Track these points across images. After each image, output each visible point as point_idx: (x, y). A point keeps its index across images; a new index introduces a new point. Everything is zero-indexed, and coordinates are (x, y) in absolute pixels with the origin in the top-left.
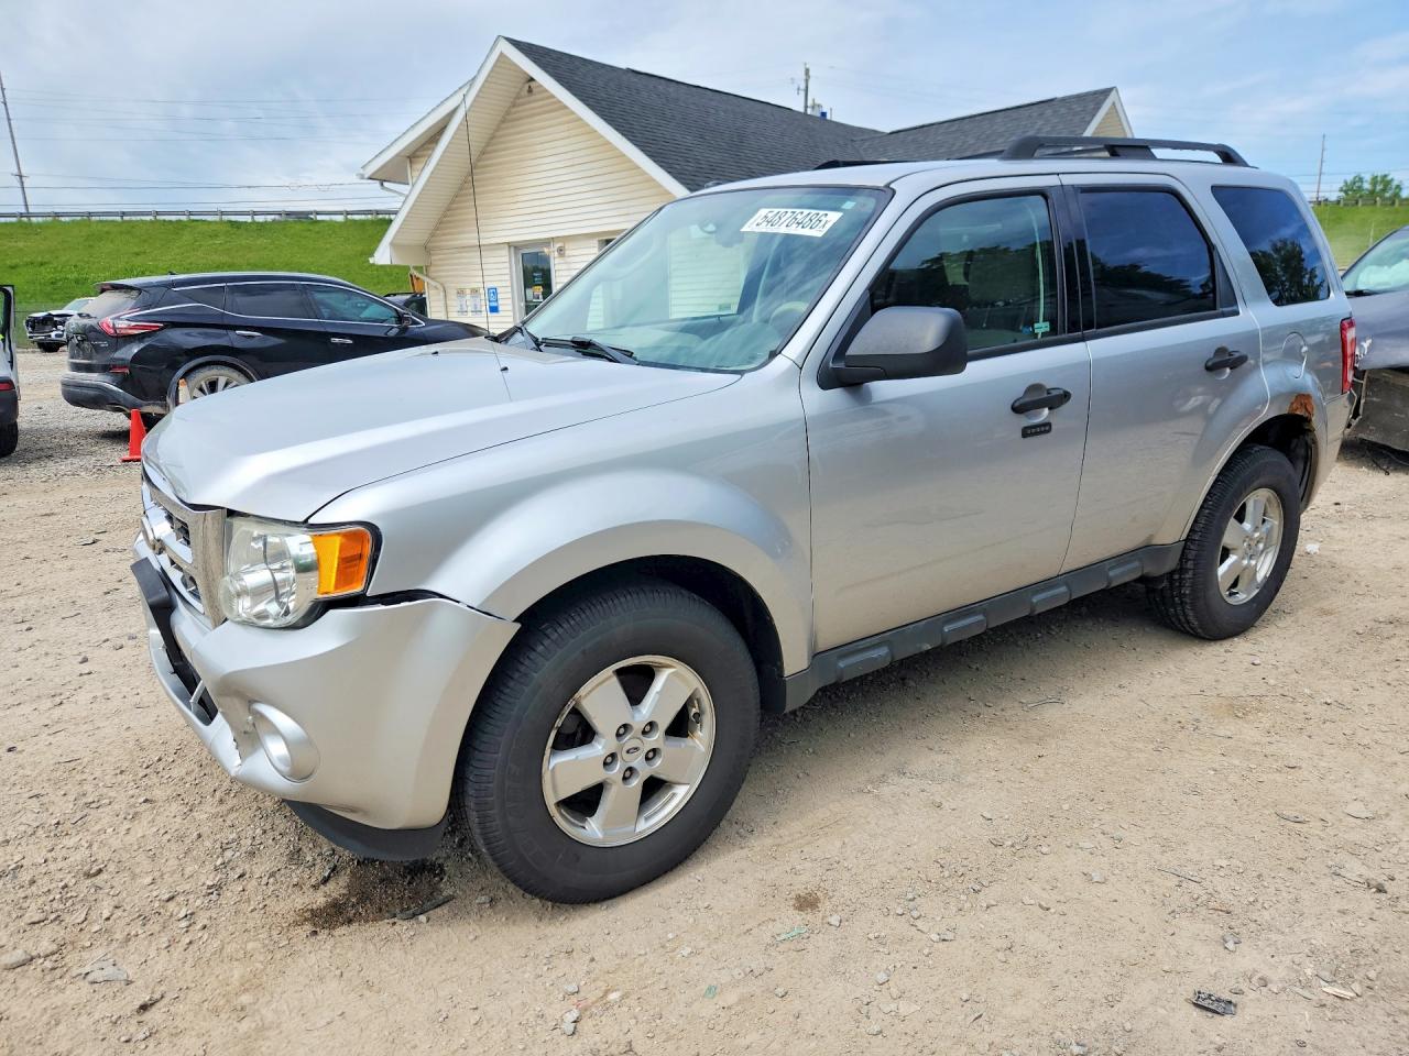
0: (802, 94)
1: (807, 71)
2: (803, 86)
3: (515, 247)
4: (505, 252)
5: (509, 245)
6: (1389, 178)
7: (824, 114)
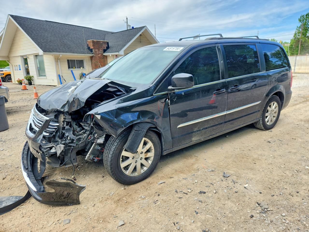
0: (126, 23)
1: (127, 18)
2: (126, 21)
3: (22, 56)
4: (20, 57)
5: (21, 56)
6: (275, 39)
7: (133, 27)
